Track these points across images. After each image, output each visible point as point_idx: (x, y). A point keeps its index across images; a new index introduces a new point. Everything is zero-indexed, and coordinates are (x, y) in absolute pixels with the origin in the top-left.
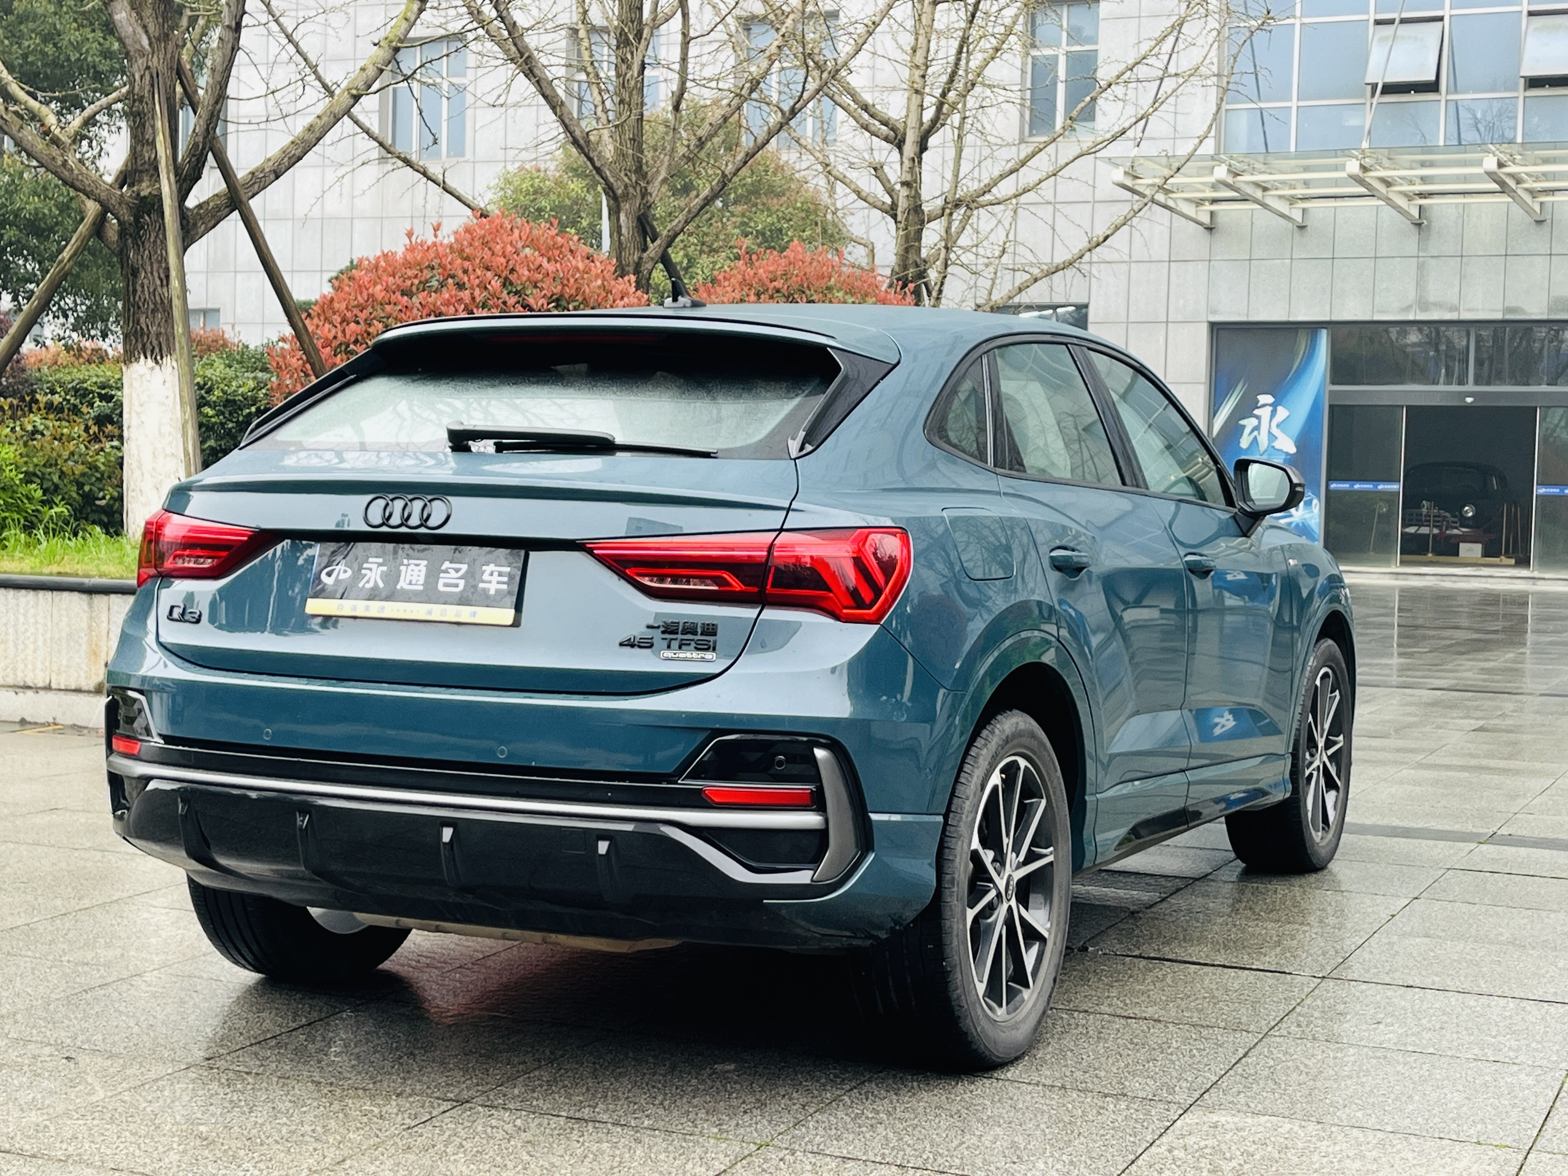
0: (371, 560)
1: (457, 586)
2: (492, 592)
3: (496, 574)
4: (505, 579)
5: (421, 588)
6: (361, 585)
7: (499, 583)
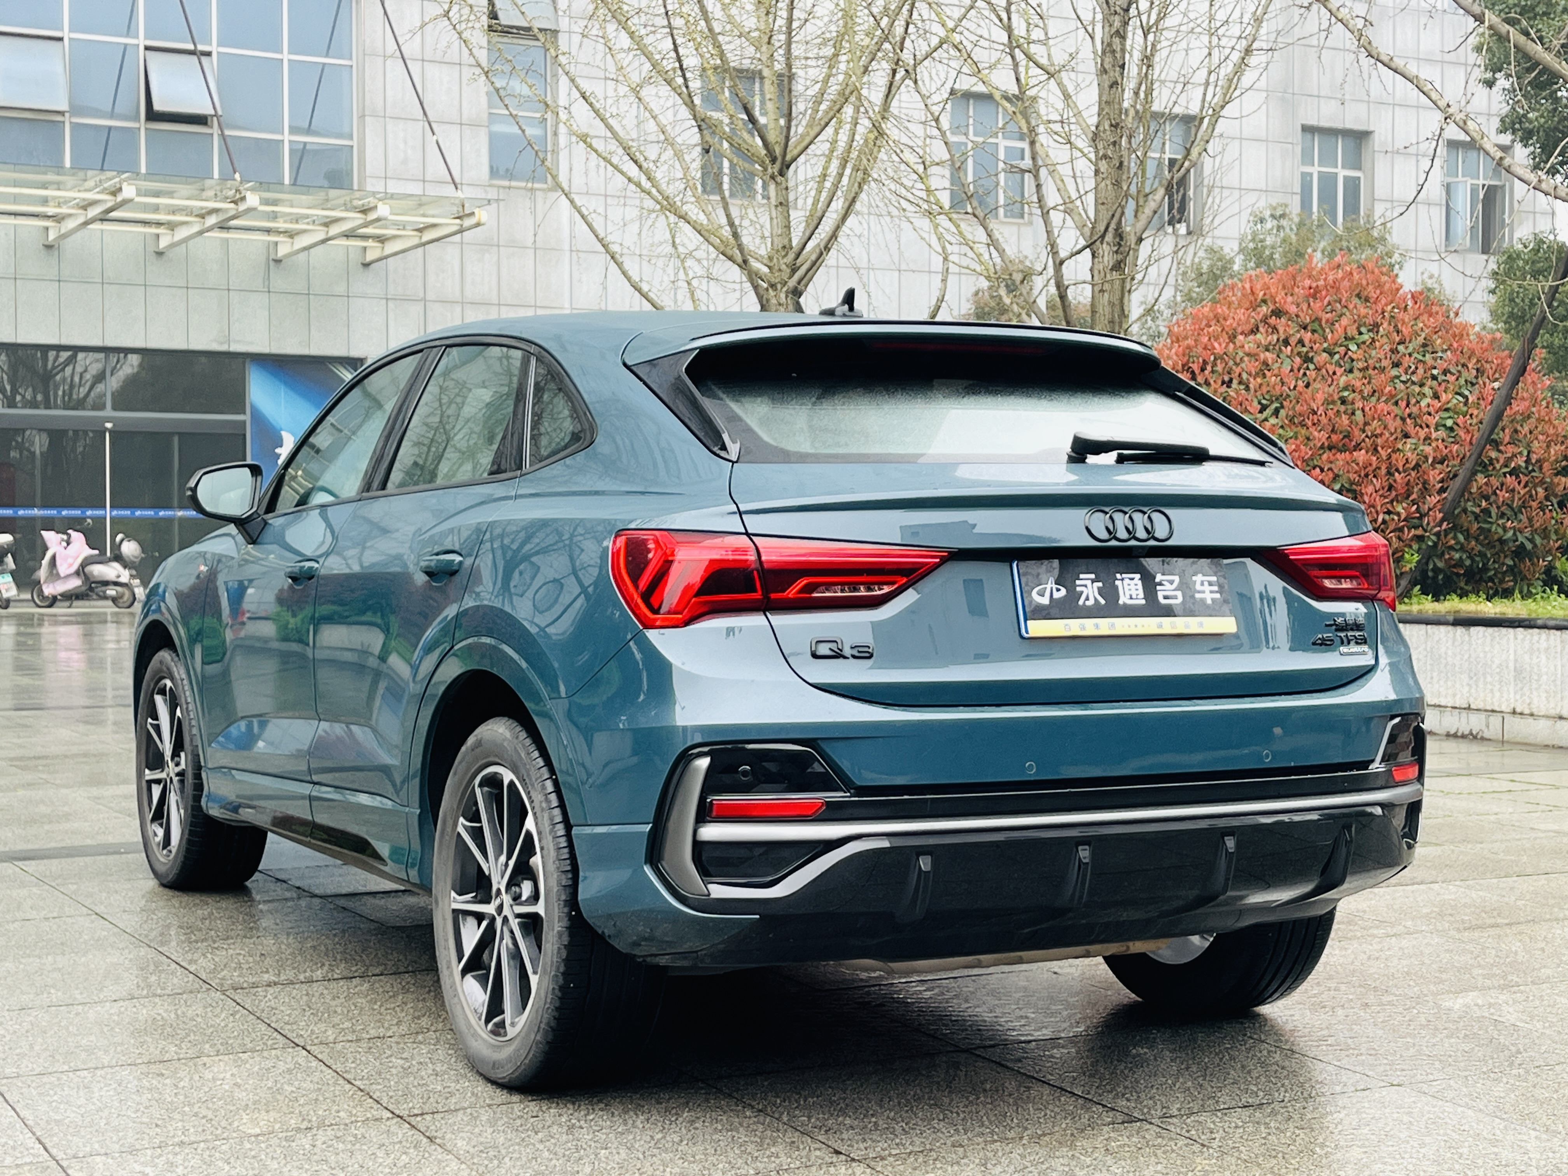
0: (1082, 576)
1: (1176, 597)
2: (1209, 602)
3: (1206, 583)
4: (1216, 588)
5: (1143, 602)
6: (1081, 602)
7: (1211, 592)
